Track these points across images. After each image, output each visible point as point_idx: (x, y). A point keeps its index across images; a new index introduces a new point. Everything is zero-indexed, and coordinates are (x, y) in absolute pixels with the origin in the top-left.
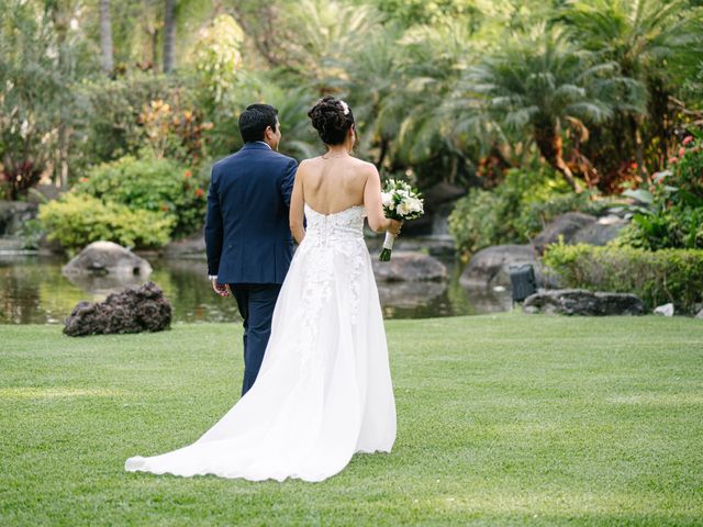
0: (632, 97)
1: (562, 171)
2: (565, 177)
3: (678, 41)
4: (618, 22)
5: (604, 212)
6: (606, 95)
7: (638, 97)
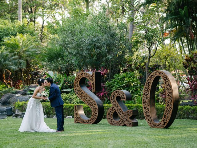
0: (22, 64)
1: (5, 83)
2: (5, 84)
3: (32, 50)
4: (17, 45)
5: (16, 93)
6: (15, 64)
7: (24, 65)
